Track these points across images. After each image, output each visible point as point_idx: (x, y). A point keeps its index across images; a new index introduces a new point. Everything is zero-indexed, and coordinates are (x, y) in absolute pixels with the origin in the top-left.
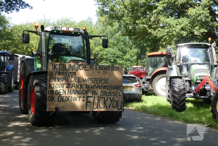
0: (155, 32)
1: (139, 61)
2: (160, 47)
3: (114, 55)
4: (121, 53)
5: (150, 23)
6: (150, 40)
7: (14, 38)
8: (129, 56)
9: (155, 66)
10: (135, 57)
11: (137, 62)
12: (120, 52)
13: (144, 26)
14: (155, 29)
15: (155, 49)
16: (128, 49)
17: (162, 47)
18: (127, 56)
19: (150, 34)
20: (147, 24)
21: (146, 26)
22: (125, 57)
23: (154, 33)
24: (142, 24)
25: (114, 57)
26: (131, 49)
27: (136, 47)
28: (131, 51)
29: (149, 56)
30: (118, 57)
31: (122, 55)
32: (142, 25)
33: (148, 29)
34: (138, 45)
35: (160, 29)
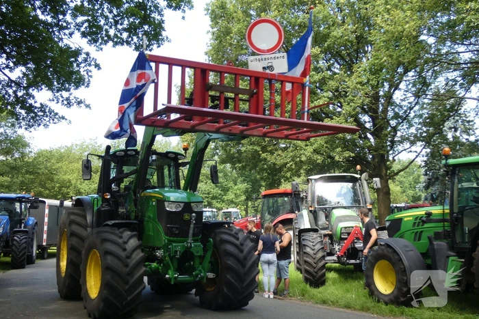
0: (273, 157)
1: (250, 204)
2: (282, 180)
3: (208, 194)
4: (220, 192)
5: (263, 143)
6: (266, 169)
7: (39, 171)
8: (233, 196)
9: (275, 213)
10: (243, 198)
11: (247, 206)
12: (217, 189)
13: (255, 147)
14: (272, 153)
15: (274, 183)
16: (231, 184)
17: (285, 181)
18: (230, 196)
19: (265, 159)
20: (260, 146)
21: (258, 149)
22: (225, 198)
23: (271, 159)
24: (251, 144)
25: (207, 198)
26: (236, 184)
27: (244, 180)
28: (236, 187)
29: (265, 196)
30: (214, 198)
31: (220, 194)
32: (251, 147)
33: (261, 153)
34: (246, 177)
35: (280, 152)
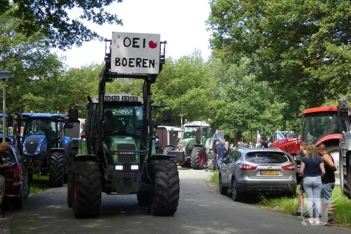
0: (317, 72)
1: (287, 123)
2: (326, 98)
3: (243, 113)
4: (256, 111)
5: (306, 57)
6: (306, 86)
7: (71, 91)
8: (270, 115)
9: (318, 133)
10: (281, 117)
11: (284, 125)
12: (253, 107)
13: (297, 62)
14: (316, 68)
15: (319, 101)
16: (267, 102)
17: (328, 98)
18: (267, 115)
19: (308, 75)
20: (302, 59)
21: (300, 63)
22: (262, 116)
23: (315, 74)
24: (292, 58)
25: (242, 117)
26: (272, 102)
27: (281, 98)
28: (273, 106)
29: (307, 115)
30: (250, 117)
31: (256, 114)
32: (292, 61)
33: (304, 67)
34: (284, 95)
35: (325, 67)
